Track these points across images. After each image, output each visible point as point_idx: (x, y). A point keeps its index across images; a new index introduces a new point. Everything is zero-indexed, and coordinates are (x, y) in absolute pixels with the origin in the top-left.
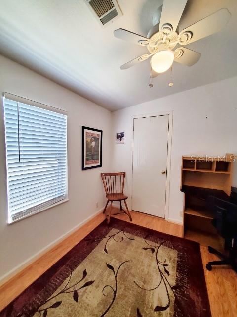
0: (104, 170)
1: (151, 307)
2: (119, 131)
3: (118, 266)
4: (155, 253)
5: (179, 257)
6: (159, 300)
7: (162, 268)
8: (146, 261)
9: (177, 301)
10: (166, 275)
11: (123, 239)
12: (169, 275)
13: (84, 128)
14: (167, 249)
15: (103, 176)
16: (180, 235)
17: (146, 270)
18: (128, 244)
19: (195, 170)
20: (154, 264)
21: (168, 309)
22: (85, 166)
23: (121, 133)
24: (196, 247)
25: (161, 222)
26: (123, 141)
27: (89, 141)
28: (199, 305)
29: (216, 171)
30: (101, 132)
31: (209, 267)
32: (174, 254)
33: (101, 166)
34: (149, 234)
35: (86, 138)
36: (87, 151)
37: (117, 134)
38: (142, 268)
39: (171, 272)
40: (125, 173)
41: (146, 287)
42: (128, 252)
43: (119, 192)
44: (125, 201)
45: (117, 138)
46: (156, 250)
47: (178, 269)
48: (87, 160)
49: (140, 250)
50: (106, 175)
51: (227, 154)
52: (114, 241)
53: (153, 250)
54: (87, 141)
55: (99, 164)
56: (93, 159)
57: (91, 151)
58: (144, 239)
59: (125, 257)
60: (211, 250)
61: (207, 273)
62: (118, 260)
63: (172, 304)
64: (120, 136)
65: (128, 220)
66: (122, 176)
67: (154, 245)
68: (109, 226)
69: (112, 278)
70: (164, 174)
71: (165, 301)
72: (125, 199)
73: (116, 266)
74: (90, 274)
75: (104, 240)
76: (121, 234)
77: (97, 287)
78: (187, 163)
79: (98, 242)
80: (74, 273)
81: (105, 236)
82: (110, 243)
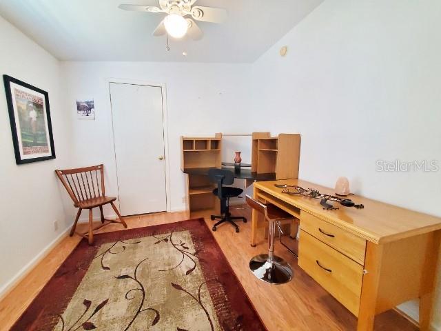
0: (59, 164)
1: (183, 275)
2: (83, 99)
3: (133, 271)
4: (169, 241)
5: (191, 233)
6: (187, 267)
7: (181, 248)
8: (163, 251)
9: (200, 260)
10: (186, 250)
11: (124, 247)
12: (188, 248)
13: (7, 79)
14: (179, 234)
15: (60, 174)
16: (187, 218)
17: (166, 257)
18: (134, 248)
19: (194, 150)
20: (172, 248)
21: (196, 268)
22: (23, 157)
23: (87, 103)
24: (202, 221)
25: (163, 215)
26: (91, 115)
27: (24, 107)
28: (214, 252)
29: (212, 149)
30: (45, 93)
31: (215, 229)
32: (186, 234)
33: (53, 156)
34: (154, 230)
35: (17, 102)
36: (22, 128)
37: (78, 103)
38: (161, 258)
39: (189, 247)
40: (102, 165)
41: (171, 267)
42: (138, 255)
43: (97, 196)
44: (112, 204)
45: (79, 109)
46: (169, 238)
47: (193, 241)
48: (25, 144)
49: (152, 247)
50: (66, 172)
51: (217, 134)
52: (111, 256)
53: (166, 240)
54: (19, 108)
55: (50, 154)
56: (35, 144)
57: (31, 128)
58: (152, 237)
59: (137, 260)
60: (213, 218)
61: (214, 233)
62: (129, 267)
63: (198, 263)
64: (86, 108)
65: (121, 228)
66: (99, 171)
67: (165, 236)
68: (93, 245)
69: (131, 282)
70: (161, 159)
71: (192, 265)
72: (111, 202)
73: (130, 272)
74: (96, 299)
75: (95, 261)
76: (119, 244)
77: (116, 300)
78: (187, 143)
79: (86, 267)
80: (64, 316)
81: (92, 257)
82: (109, 259)
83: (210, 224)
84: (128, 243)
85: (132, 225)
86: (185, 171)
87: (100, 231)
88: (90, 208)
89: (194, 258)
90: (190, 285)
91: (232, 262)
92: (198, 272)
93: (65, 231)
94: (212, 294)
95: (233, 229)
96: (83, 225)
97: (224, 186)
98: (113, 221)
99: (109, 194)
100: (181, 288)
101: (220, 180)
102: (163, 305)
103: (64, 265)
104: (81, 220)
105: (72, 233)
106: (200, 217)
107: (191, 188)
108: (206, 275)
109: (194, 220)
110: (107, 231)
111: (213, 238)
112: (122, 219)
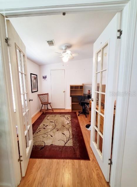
0: (39, 93)
1: (66, 124)
2: (44, 75)
7: (67, 118)
8: (62, 118)
9: (72, 122)
13: (31, 74)
15: (39, 95)
16: (71, 111)
17: (62, 120)
18: (55, 117)
19: (74, 89)
20: (65, 118)
22: (33, 91)
23: (45, 76)
24: (75, 113)
25: (64, 110)
26: (46, 80)
27: (33, 80)
29: (80, 89)
30: (37, 75)
31: (79, 116)
33: (37, 91)
34: (60, 113)
36: (33, 84)
37: (43, 76)
39: (69, 119)
40: (48, 93)
41: (63, 122)
43: (46, 102)
45: (43, 78)
47: (71, 118)
48: (33, 88)
49: (59, 117)
50: (40, 95)
52: (49, 117)
53: (63, 116)
56: (35, 88)
58: (60, 115)
59: (55, 119)
60: (79, 112)
64: (45, 78)
65: (52, 111)
66: (47, 95)
67: (63, 115)
68: (45, 114)
69: (53, 123)
70: (64, 92)
71: (69, 123)
72: (50, 104)
73: (53, 121)
74: (46, 124)
75: (45, 118)
76: (51, 115)
77: (50, 126)
78: (72, 87)
79: (44, 119)
80: (40, 126)
81: (45, 117)
82: (48, 118)
83: (77, 114)
84: (53, 115)
85: (55, 111)
86: (71, 96)
87: (47, 111)
88: (45, 105)
89: (70, 121)
90: (67, 126)
91: (81, 124)
92: (70, 124)
93: (39, 110)
94: (72, 129)
95: (85, 116)
96: (43, 110)
97: (82, 102)
98: (50, 109)
99: (49, 102)
100: (64, 126)
101: (80, 100)
102: (60, 129)
103: (39, 117)
104: (42, 108)
105: (41, 111)
106: (75, 111)
107: (72, 102)
108: (72, 125)
109: (73, 112)
110: (49, 112)
111: (77, 118)
112: (52, 109)
